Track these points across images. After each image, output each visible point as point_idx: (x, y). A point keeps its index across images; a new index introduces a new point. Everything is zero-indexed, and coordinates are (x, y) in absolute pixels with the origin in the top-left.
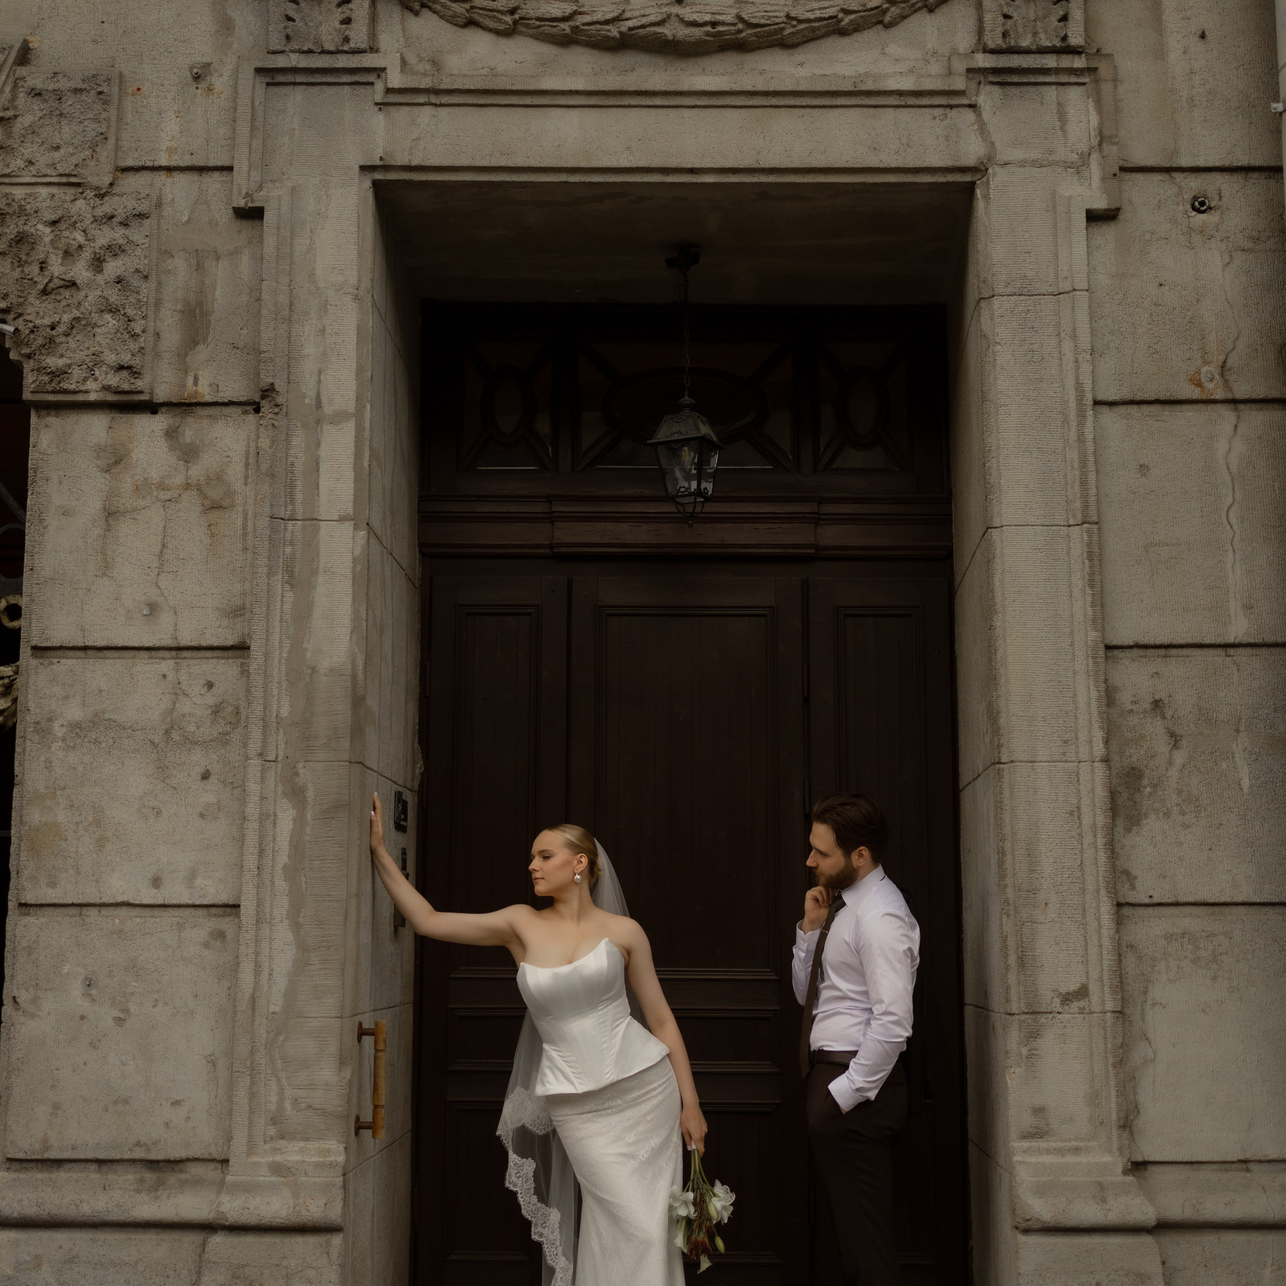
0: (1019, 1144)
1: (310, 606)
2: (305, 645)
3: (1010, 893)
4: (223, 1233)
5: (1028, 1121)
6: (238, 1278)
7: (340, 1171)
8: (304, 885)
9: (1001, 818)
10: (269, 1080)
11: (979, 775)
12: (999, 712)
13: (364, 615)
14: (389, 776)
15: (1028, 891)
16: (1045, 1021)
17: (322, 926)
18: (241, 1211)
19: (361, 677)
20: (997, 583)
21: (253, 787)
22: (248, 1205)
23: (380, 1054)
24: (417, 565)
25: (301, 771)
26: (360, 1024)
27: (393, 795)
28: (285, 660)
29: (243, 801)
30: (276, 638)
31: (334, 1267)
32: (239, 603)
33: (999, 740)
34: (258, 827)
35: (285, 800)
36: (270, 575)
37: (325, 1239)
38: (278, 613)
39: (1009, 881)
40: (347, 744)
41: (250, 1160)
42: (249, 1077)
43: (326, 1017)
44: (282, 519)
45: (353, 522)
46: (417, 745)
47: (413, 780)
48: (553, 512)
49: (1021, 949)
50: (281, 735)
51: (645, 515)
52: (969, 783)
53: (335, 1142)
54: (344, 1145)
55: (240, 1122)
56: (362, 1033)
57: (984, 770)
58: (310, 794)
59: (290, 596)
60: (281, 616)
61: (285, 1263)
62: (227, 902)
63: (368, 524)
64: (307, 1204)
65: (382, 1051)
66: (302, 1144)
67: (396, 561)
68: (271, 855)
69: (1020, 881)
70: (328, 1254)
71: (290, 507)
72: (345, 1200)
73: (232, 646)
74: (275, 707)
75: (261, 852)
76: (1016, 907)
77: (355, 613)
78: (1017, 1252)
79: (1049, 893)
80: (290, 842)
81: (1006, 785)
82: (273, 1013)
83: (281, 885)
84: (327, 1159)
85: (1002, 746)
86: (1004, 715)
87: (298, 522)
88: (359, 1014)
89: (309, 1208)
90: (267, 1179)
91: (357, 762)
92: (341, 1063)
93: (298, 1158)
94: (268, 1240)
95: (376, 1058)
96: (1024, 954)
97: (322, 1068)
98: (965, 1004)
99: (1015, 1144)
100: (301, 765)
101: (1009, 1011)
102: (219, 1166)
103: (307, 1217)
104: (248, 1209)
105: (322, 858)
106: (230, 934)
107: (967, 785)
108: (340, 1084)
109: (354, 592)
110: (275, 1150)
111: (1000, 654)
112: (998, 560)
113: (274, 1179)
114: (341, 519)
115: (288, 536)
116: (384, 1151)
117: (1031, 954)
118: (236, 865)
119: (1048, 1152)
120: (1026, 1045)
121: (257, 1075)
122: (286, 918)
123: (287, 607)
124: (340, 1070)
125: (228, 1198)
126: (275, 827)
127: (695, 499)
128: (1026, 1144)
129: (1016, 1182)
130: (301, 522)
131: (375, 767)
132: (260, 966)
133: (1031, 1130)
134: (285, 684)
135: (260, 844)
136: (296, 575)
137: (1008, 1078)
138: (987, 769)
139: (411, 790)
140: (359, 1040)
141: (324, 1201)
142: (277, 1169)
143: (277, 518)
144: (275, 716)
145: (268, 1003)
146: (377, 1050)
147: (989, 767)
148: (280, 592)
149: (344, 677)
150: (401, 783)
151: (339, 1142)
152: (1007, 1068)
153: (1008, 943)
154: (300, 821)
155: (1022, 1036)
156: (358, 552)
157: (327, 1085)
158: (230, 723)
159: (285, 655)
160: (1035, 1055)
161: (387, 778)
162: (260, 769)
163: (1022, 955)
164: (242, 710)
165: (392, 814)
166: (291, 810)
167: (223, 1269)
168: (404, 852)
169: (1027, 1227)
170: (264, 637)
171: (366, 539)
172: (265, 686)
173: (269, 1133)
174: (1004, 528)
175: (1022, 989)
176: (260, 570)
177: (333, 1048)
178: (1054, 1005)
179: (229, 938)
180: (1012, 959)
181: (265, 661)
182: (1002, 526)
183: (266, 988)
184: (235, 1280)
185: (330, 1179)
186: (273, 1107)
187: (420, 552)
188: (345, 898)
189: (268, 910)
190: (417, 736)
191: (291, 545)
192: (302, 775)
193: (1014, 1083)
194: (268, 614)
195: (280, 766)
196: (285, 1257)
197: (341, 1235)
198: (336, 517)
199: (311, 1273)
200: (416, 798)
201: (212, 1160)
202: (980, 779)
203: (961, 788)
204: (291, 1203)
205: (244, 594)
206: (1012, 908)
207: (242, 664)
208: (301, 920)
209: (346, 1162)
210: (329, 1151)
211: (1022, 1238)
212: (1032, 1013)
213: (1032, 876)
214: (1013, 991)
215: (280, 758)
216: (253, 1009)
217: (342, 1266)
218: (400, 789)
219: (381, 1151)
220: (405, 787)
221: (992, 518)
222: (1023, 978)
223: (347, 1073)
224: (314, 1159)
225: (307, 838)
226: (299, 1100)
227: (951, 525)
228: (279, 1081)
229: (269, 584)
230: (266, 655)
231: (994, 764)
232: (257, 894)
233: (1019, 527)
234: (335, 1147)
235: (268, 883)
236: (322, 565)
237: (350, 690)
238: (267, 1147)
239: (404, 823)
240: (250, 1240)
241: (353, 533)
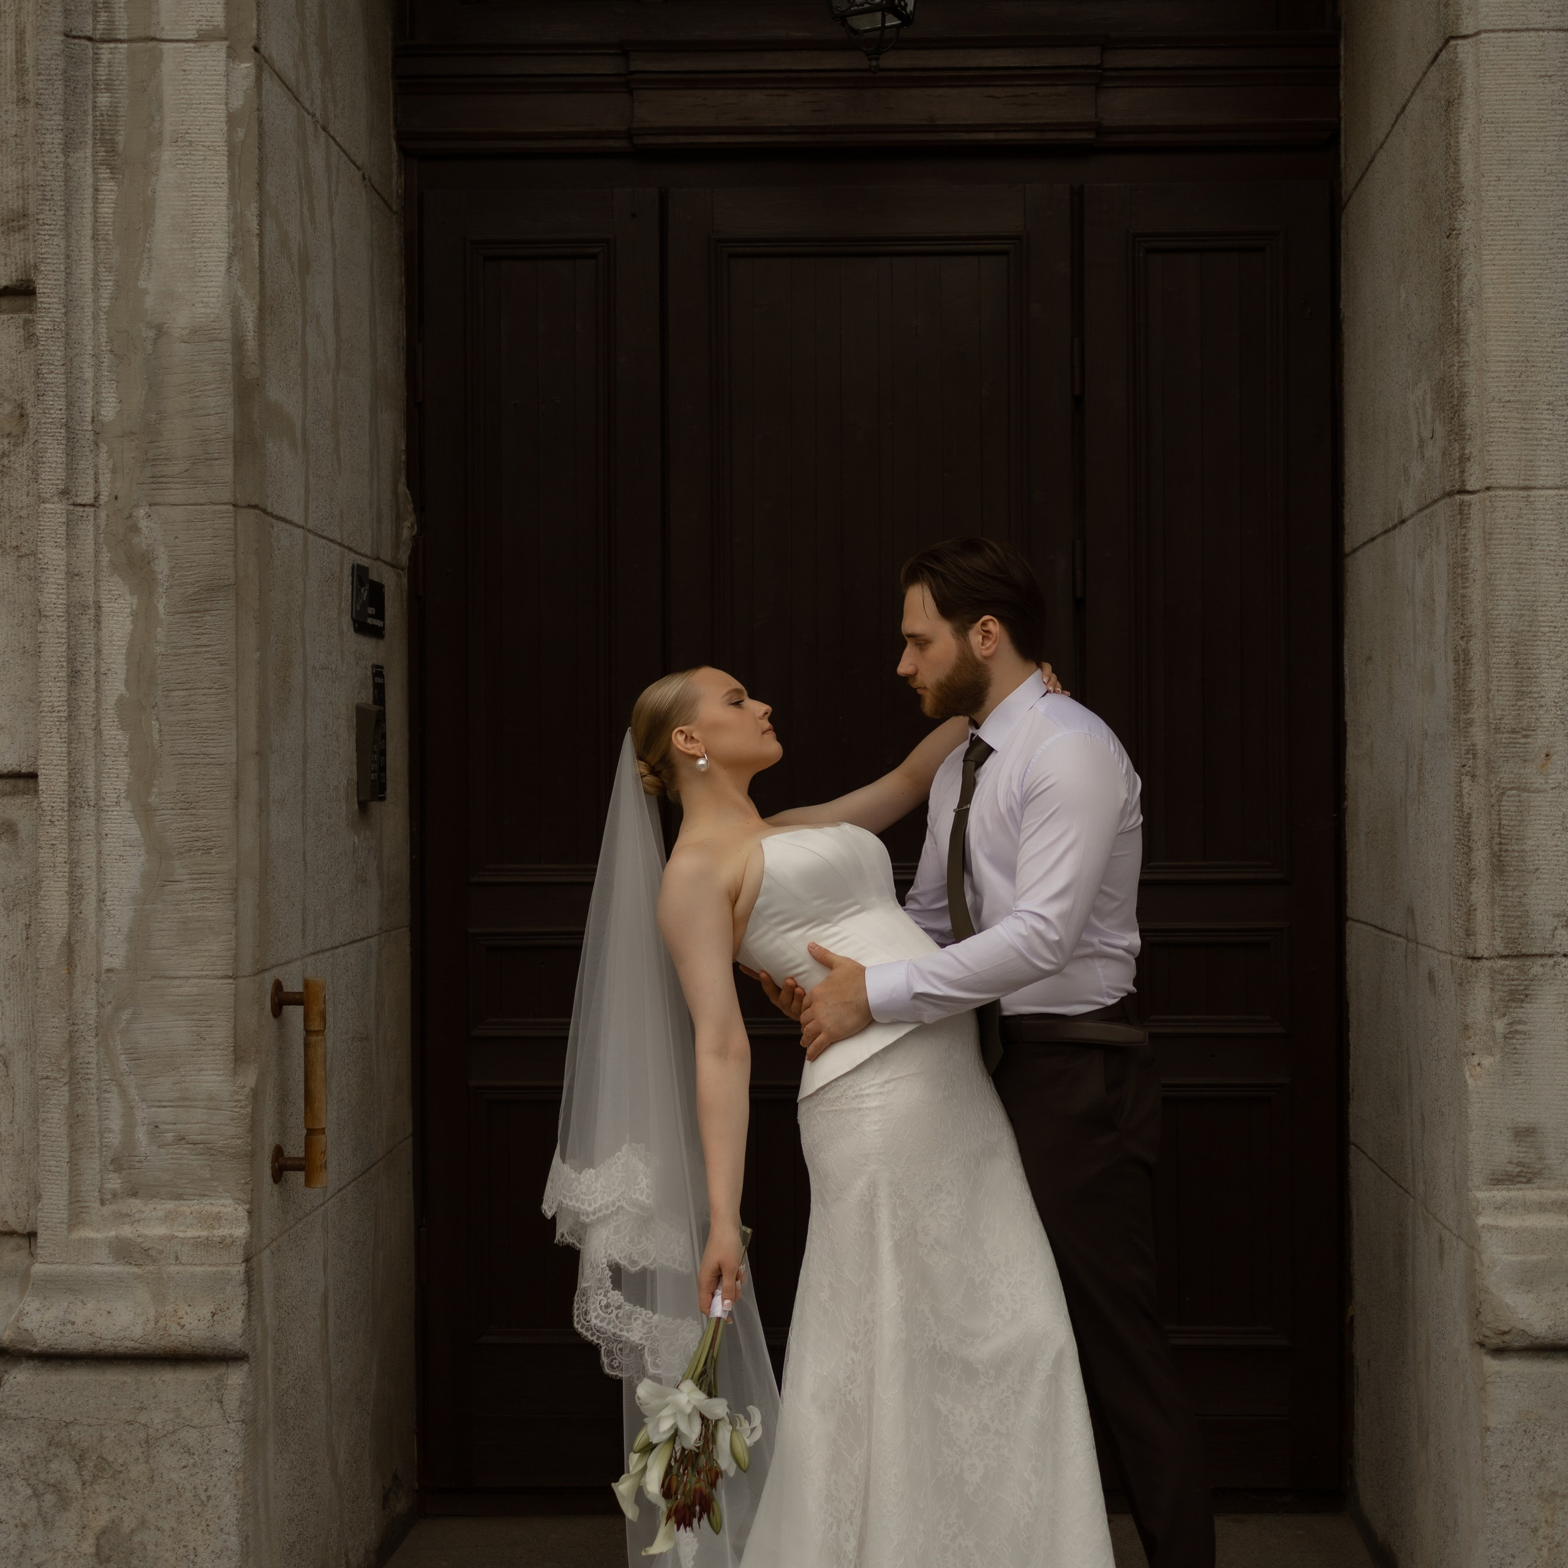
0: (1488, 1194)
1: (148, 207)
2: (142, 284)
3: (1479, 735)
4: (31, 1364)
5: (1505, 1152)
6: (59, 1445)
7: (239, 1252)
8: (156, 736)
9: (1464, 596)
10: (106, 1091)
11: (1403, 522)
12: (1463, 396)
13: (254, 225)
14: (338, 538)
15: (1513, 731)
16: (1540, 970)
17: (194, 811)
18: (60, 1328)
19: (251, 343)
20: (1465, 146)
21: (53, 554)
22: (72, 1317)
23: (314, 1038)
24: (395, 171)
25: (143, 524)
26: (278, 986)
27: (347, 571)
28: (106, 313)
29: (35, 581)
30: (85, 271)
31: (232, 1426)
32: (16, 204)
33: (1464, 448)
34: (64, 630)
35: (116, 578)
36: (69, 146)
37: (216, 1374)
38: (88, 220)
39: (1477, 713)
40: (228, 472)
41: (75, 1235)
42: (66, 1088)
43: (206, 977)
44: (90, 39)
45: (225, 43)
46: (402, 488)
47: (396, 547)
48: (632, 73)
49: (1497, 840)
50: (104, 456)
51: (795, 75)
52: (1373, 539)
53: (229, 1202)
54: (247, 1207)
55: (53, 1169)
56: (281, 1000)
57: (1420, 510)
58: (162, 567)
59: (109, 187)
60: (95, 230)
61: (143, 1418)
62: (17, 768)
63: (256, 49)
64: (180, 1314)
65: (317, 1032)
66: (170, 1205)
67: (338, 145)
68: (93, 681)
69: (1499, 712)
70: (221, 1402)
71: (103, 16)
72: (249, 1306)
73: (6, 288)
74: (89, 403)
75: (74, 676)
76: (1489, 762)
77: (236, 220)
78: (1483, 1389)
79: (1553, 735)
80: (129, 655)
81: (1475, 534)
82: (108, 971)
83: (115, 736)
84: (215, 1232)
85: (1468, 459)
86: (1474, 401)
87: (120, 45)
88: (273, 967)
89: (182, 1322)
90: (106, 1269)
91: (250, 506)
92: (236, 1060)
93: (162, 1231)
94: (112, 1377)
95: (307, 1045)
96: (1504, 847)
97: (202, 1070)
98: (1347, 919)
99: (1480, 1195)
100: (141, 512)
101: (1471, 952)
102: (24, 1242)
103: (180, 1338)
104: (73, 1323)
105: (188, 686)
106: (24, 828)
107: (1365, 544)
108: (237, 1097)
109: (231, 180)
110: (122, 1217)
111: (1467, 283)
112: (1468, 101)
113: (117, 1269)
114: (203, 38)
115: (103, 72)
116: (349, 1188)
117: (1516, 848)
118: (31, 700)
119: (1542, 1207)
120: (1504, 1015)
121: (83, 1083)
122: (126, 798)
123: (106, 210)
124: (235, 1073)
125: (36, 1304)
126: (99, 629)
127: (884, 21)
128: (1500, 1194)
129: (1482, 1264)
130: (125, 45)
131: (298, 518)
132: (81, 886)
133: (1510, 1168)
134: (107, 359)
135: (71, 660)
136: (120, 148)
137: (1468, 1074)
138: (1428, 506)
139: (393, 566)
140: (277, 1011)
141: (212, 1308)
142: (123, 1251)
143: (79, 37)
144: (89, 419)
145: (99, 952)
146: (308, 1032)
147: (1435, 501)
148: (90, 180)
149: (218, 344)
150: (366, 550)
151: (237, 1200)
152: (1466, 1055)
153: (1473, 828)
154: (144, 616)
155: (1496, 998)
156: (237, 102)
157: (211, 1099)
158: (9, 435)
159: (105, 303)
160: (1520, 1032)
161: (332, 541)
162: (64, 520)
163: (1501, 850)
164: (30, 409)
165: (346, 605)
166: (128, 597)
167: (31, 1431)
168: (378, 672)
169: (1502, 1345)
170: (62, 267)
171: (252, 78)
172: (70, 365)
173: (109, 1186)
174: (1483, 35)
175: (1498, 912)
176: (48, 138)
177: (221, 1032)
178: (1558, 942)
179: (23, 834)
180: (1481, 858)
181: (65, 314)
182: (1477, 33)
183: (92, 927)
184: (53, 1450)
185: (220, 1269)
186: (114, 1139)
187: (401, 148)
188: (234, 760)
189: (90, 783)
190: (403, 472)
191: (108, 90)
192: (145, 531)
193: (1480, 1083)
194: (67, 225)
195: (103, 514)
196: (142, 1408)
197: (246, 1367)
198: (191, 34)
199: (191, 1437)
200: (405, 580)
201: (12, 1234)
202: (1405, 528)
203: (1348, 549)
204: (152, 1313)
205: (23, 187)
206: (1480, 763)
207: (27, 322)
208: (153, 799)
209: (251, 1236)
210: (218, 1217)
211: (1492, 1364)
212: (1516, 956)
213: (1521, 703)
214: (1482, 917)
215: (103, 499)
216: (71, 965)
217: (250, 1422)
218: (364, 562)
219: (340, 1190)
220: (378, 559)
221: (1458, 17)
222: (1501, 893)
223: (250, 1078)
224: (191, 1233)
225: (159, 649)
226: (162, 1127)
227: (1338, 85)
228: (123, 1093)
229: (67, 165)
230: (69, 304)
231: (1450, 494)
232: (69, 753)
233: (1513, 34)
234: (230, 1209)
235: (90, 733)
236: (168, 129)
237: (229, 368)
238: (107, 1210)
239: (378, 623)
240: (80, 1377)
241: (227, 65)
